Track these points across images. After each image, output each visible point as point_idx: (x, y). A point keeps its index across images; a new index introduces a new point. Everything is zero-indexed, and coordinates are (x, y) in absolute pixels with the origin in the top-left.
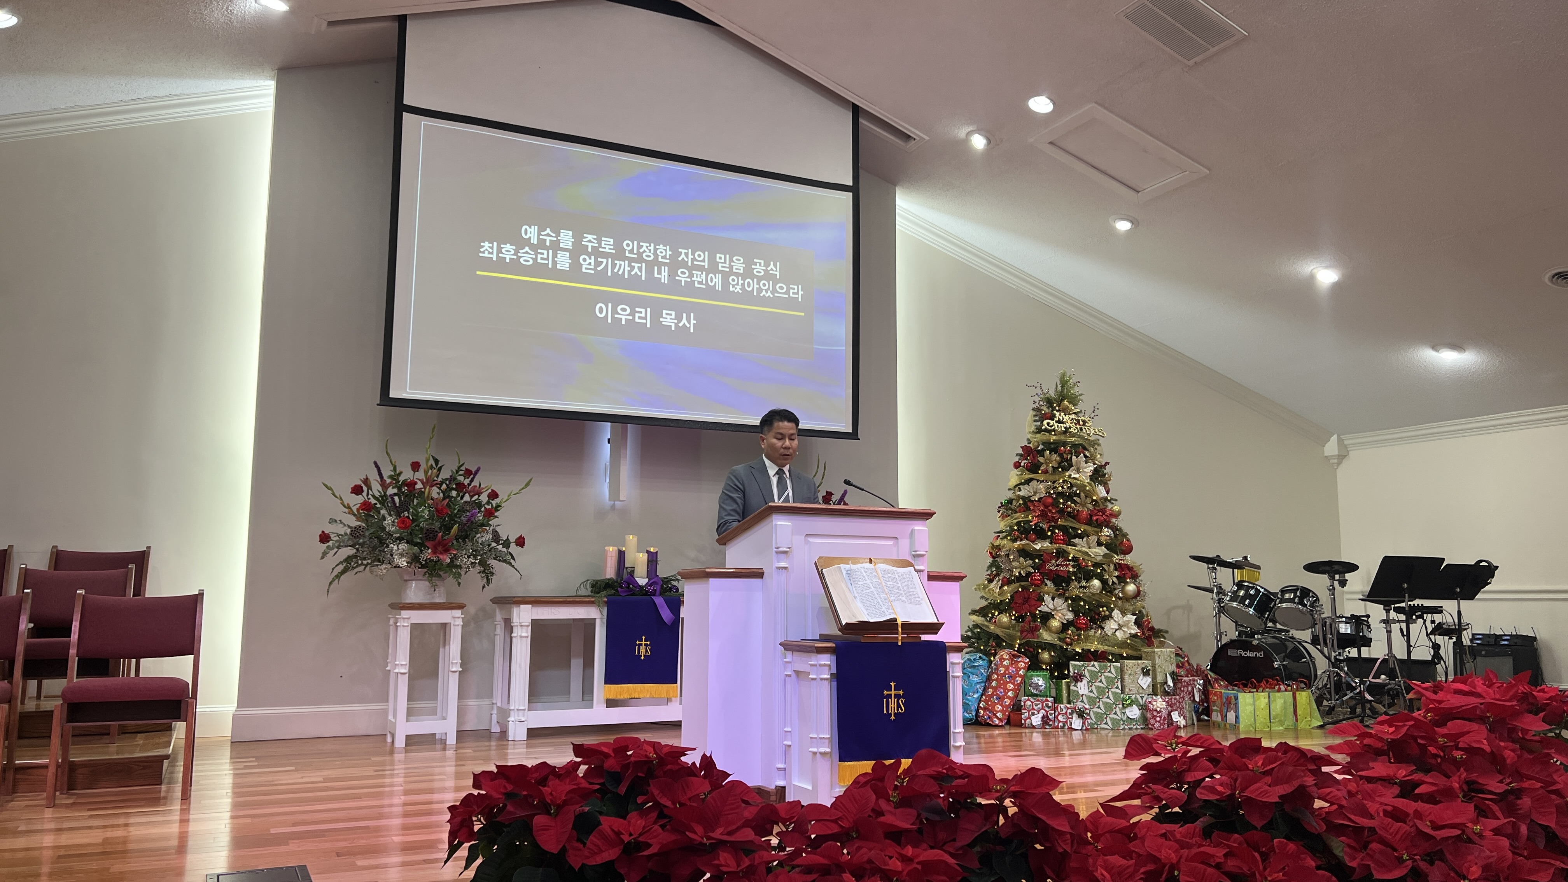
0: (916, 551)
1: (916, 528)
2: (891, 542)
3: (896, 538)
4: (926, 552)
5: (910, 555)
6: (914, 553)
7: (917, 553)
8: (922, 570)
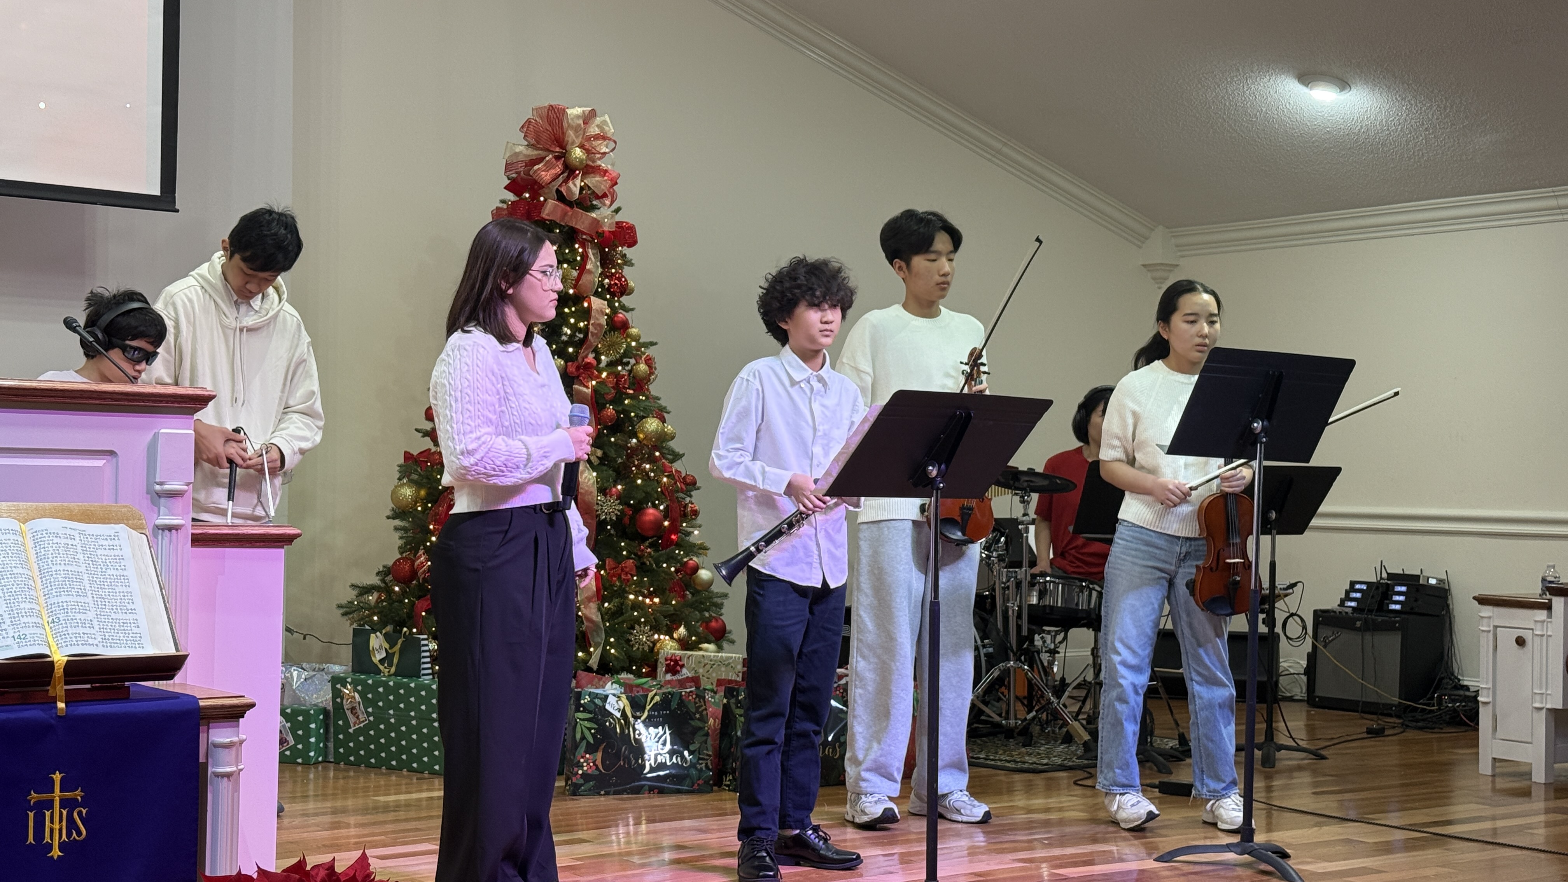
0: (161, 484)
1: (163, 431)
2: (99, 463)
3: (112, 453)
5: (147, 493)
6: (158, 487)
7: (166, 487)
8: (177, 528)
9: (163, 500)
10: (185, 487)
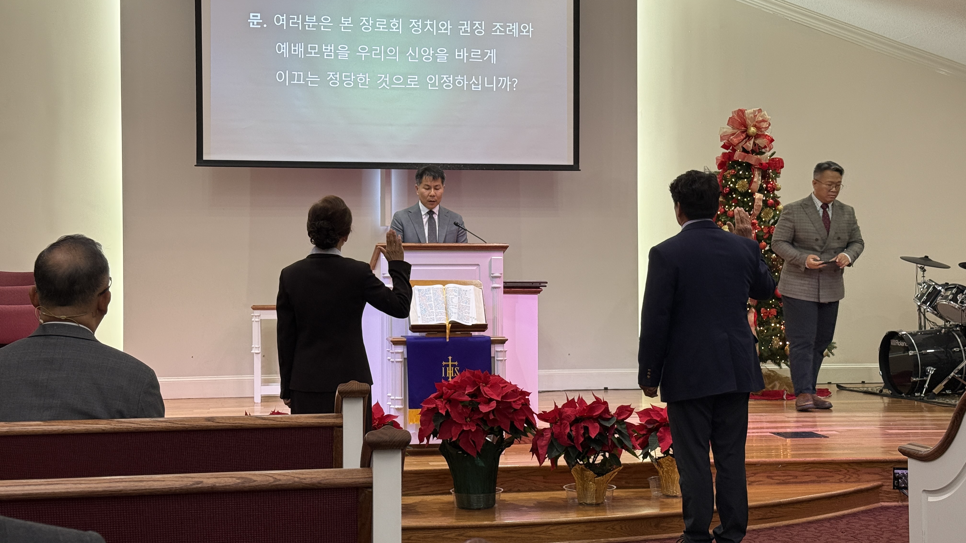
0: (493, 274)
1: (493, 258)
2: (475, 268)
3: (478, 265)
4: (501, 274)
5: (489, 277)
6: (492, 275)
7: (494, 275)
8: (498, 288)
9: (494, 279)
10: (500, 275)
